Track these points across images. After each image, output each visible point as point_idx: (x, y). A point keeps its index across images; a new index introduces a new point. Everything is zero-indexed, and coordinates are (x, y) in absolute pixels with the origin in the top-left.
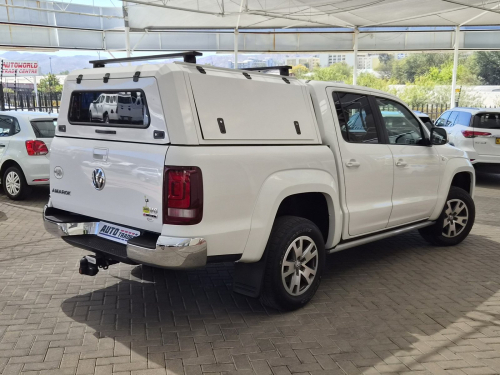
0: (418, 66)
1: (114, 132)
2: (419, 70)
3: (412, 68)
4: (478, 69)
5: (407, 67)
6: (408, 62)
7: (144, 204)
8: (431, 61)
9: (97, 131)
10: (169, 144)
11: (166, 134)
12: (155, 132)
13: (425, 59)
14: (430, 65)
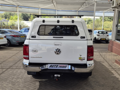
0: (7, 16)
1: (63, 37)
2: (8, 17)
3: (6, 16)
4: (22, 17)
5: (4, 15)
6: (5, 14)
7: (80, 57)
8: (10, 14)
9: (54, 37)
10: (87, 40)
11: (86, 37)
12: (81, 37)
13: (9, 14)
14: (10, 15)
